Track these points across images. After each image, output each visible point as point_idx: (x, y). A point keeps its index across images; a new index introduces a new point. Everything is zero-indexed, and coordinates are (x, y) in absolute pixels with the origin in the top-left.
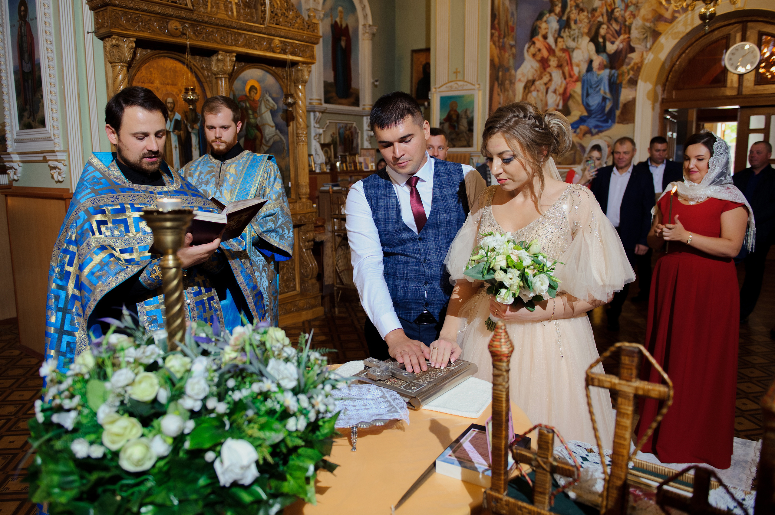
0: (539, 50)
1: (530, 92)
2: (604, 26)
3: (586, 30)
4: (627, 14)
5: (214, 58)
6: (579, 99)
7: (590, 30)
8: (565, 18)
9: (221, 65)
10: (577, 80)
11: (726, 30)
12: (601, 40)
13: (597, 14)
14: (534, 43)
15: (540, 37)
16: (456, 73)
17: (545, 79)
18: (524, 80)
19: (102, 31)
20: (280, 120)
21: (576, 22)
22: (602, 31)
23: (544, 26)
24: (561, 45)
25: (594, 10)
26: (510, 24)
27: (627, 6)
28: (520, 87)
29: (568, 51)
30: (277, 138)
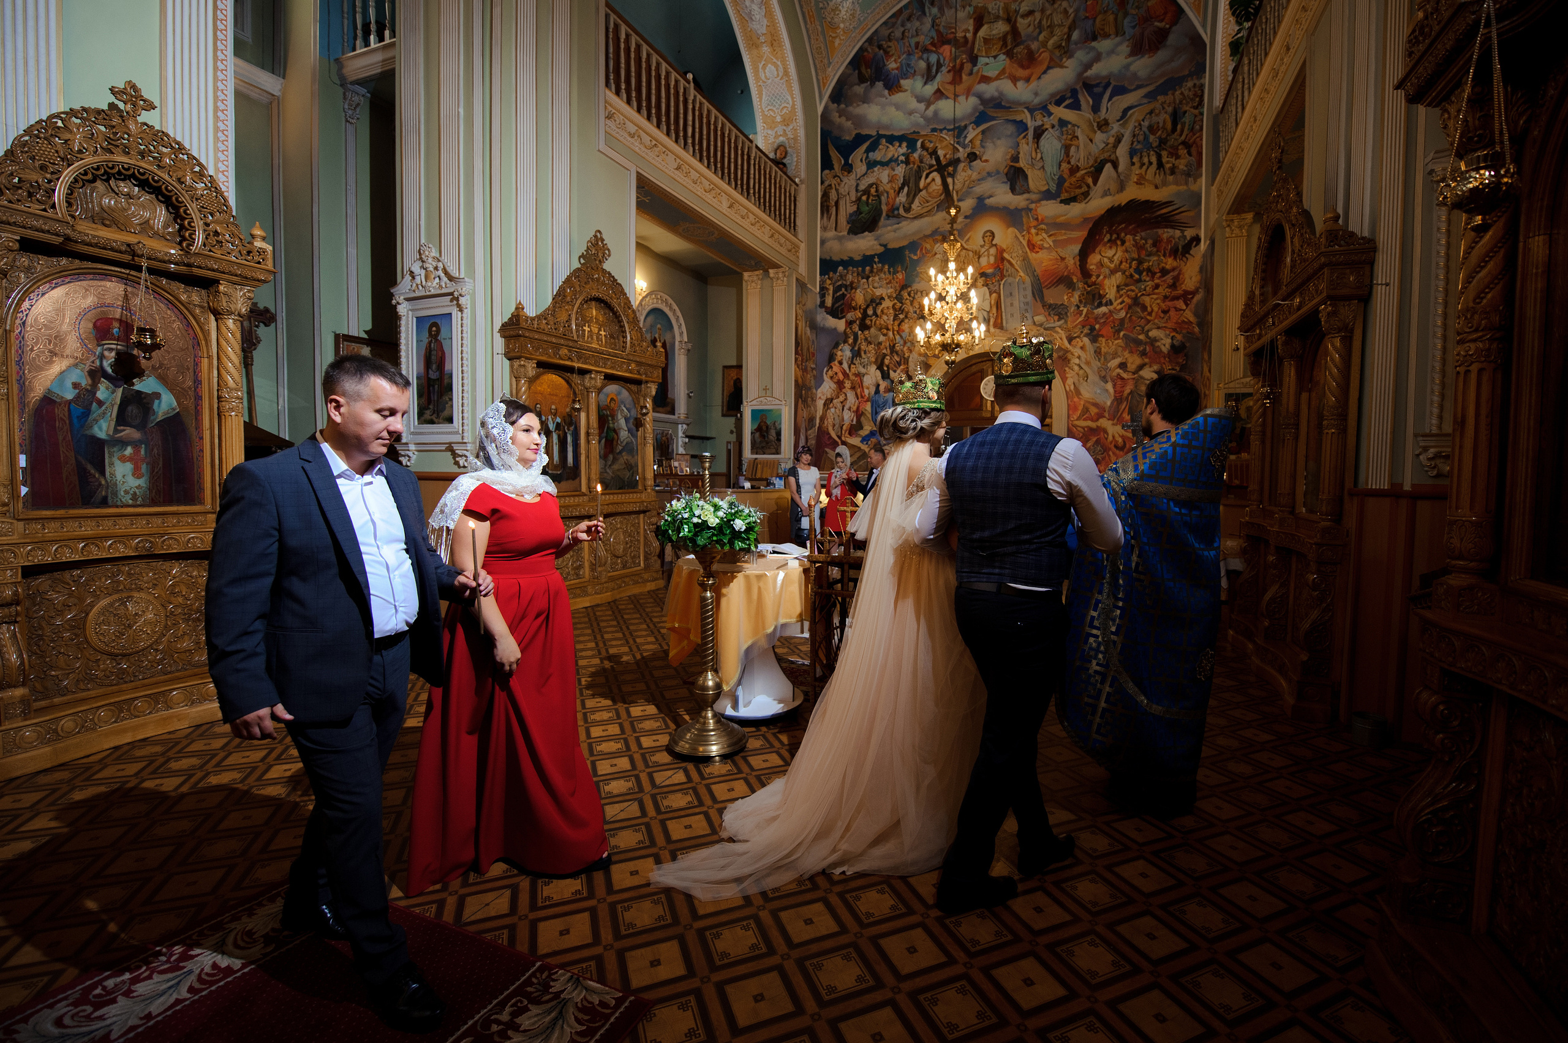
0: (836, 374)
1: (829, 408)
2: (888, 357)
3: (873, 360)
4: (906, 348)
5: (588, 376)
6: (870, 416)
7: (876, 359)
8: (856, 348)
9: (593, 382)
10: (867, 401)
11: (980, 366)
12: (885, 368)
13: (882, 347)
14: (831, 367)
15: (836, 362)
16: (765, 389)
17: (842, 398)
18: (824, 398)
19: (512, 355)
20: (631, 426)
21: (865, 353)
22: (887, 362)
23: (839, 353)
24: (853, 370)
25: (880, 344)
26: (811, 350)
27: (905, 343)
28: (820, 404)
29: (859, 375)
30: (628, 439)
